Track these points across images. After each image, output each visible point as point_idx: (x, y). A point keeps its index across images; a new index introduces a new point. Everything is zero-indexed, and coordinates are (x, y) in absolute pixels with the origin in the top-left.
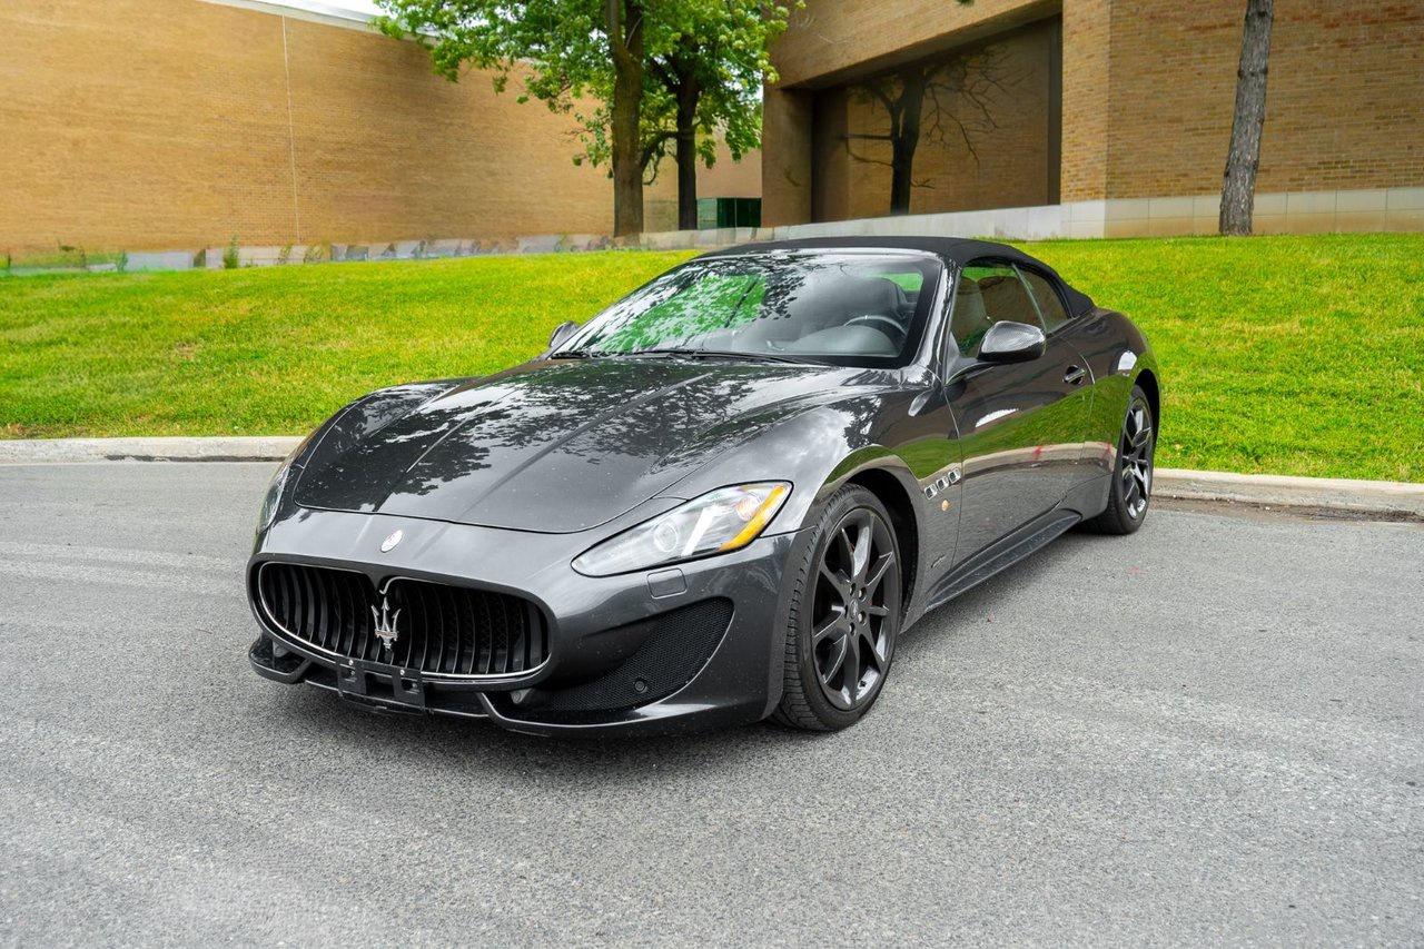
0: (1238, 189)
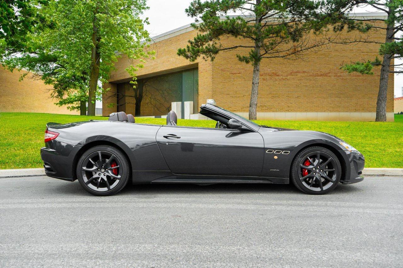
0: (253, 109)
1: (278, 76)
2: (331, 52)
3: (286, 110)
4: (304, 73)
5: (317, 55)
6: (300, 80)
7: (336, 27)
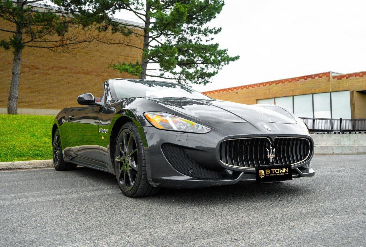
0: (13, 104)
1: (38, 69)
2: (92, 51)
3: (47, 107)
4: (67, 69)
5: (79, 53)
6: (62, 76)
7: (101, 28)
